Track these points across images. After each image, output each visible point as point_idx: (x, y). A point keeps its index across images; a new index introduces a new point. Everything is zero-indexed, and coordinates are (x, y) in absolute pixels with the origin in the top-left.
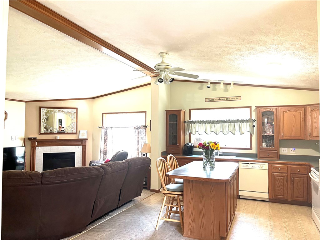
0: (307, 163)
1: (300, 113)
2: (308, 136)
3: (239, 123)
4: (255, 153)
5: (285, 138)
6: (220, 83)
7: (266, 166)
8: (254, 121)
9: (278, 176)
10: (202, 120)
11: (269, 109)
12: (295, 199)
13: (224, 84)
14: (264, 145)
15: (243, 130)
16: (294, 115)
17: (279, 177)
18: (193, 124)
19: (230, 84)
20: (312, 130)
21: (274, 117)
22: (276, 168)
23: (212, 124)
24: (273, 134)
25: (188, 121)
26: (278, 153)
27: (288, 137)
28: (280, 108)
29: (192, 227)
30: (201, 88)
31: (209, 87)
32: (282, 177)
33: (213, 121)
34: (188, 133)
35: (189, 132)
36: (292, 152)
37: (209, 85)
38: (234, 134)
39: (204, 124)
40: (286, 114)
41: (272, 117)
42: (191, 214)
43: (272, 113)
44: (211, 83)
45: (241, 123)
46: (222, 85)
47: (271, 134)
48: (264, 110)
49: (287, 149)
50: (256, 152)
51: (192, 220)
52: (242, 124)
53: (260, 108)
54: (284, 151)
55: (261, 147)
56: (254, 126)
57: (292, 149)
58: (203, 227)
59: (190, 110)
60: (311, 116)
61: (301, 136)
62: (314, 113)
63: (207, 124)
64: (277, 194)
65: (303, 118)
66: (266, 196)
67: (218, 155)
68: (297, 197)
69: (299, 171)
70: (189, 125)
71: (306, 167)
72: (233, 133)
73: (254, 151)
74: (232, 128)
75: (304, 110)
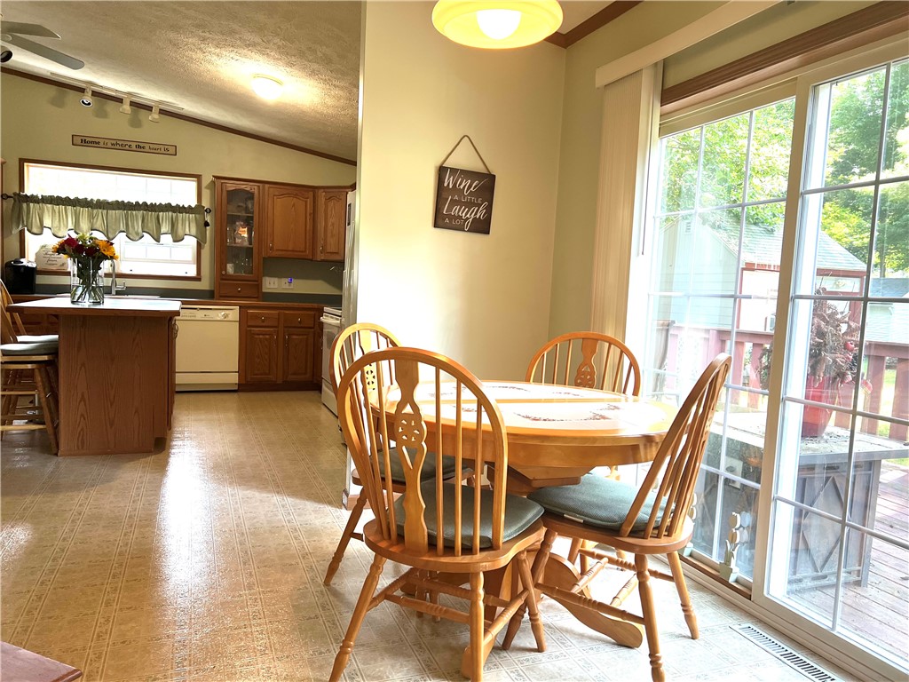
0: (315, 305)
1: (306, 202)
2: (319, 252)
3: (170, 213)
4: (208, 288)
5: (275, 254)
6: (120, 100)
7: (233, 313)
8: (208, 211)
9: (258, 334)
10: (64, 196)
11: (244, 186)
12: (291, 378)
13: (132, 104)
14: (230, 268)
15: (180, 232)
16: (294, 205)
17: (261, 336)
18: (31, 204)
19: (149, 108)
20: (325, 240)
21: (253, 205)
22: (256, 317)
23: (95, 211)
24: (250, 244)
25: (15, 194)
26: (259, 286)
27: (280, 253)
28: (267, 186)
29: (82, 429)
30: (57, 103)
31: (89, 104)
32: (267, 337)
33: (98, 200)
34: (15, 231)
35: (21, 227)
36: (287, 286)
37: (88, 98)
38: (158, 240)
39: (69, 208)
40: (278, 202)
41: (250, 206)
42: (80, 401)
43: (250, 196)
44: (95, 94)
45: (174, 215)
46: (126, 107)
47: (246, 244)
48: (231, 186)
49: (276, 280)
50: (210, 287)
51: (82, 415)
52: (177, 217)
53: (223, 181)
54: (272, 285)
55: (223, 273)
56: (207, 224)
57: (287, 280)
58: (112, 425)
59: (22, 161)
60: (326, 211)
61: (305, 251)
62: (331, 204)
63: (78, 208)
64: (256, 372)
65: (310, 214)
66: (233, 379)
67: (114, 292)
68: (294, 374)
69: (300, 322)
70: (21, 208)
71: (312, 313)
72: (156, 237)
73: (204, 285)
74: (152, 225)
75: (314, 196)
